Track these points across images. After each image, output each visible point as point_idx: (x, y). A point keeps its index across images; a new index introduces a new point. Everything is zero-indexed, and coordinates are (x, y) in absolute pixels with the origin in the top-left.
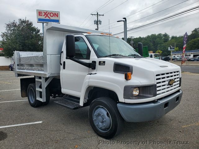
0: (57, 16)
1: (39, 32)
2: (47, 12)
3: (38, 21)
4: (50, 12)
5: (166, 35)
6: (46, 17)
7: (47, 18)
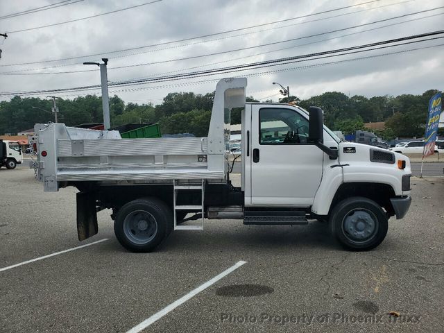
5: (192, 94)
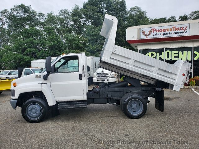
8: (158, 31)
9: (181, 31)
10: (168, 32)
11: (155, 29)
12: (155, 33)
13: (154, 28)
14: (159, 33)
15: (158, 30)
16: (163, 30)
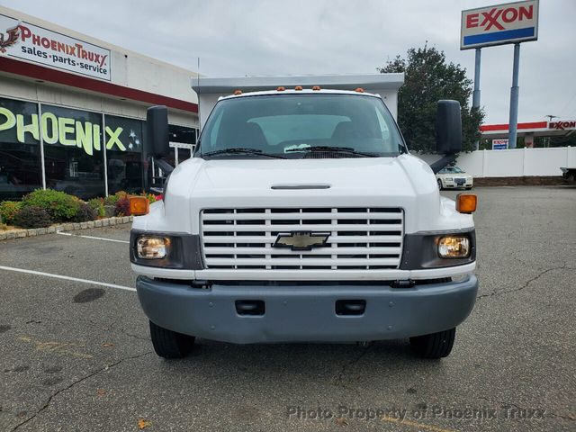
0: (529, 16)
1: (464, 78)
2: (494, 10)
3: (463, 46)
4: (505, 8)
6: (488, 28)
7: (494, 29)
8: (36, 40)
9: (95, 64)
10: (66, 56)
11: (28, 30)
12: (29, 43)
13: (24, 25)
14: (41, 48)
15: (39, 37)
16: (53, 45)
